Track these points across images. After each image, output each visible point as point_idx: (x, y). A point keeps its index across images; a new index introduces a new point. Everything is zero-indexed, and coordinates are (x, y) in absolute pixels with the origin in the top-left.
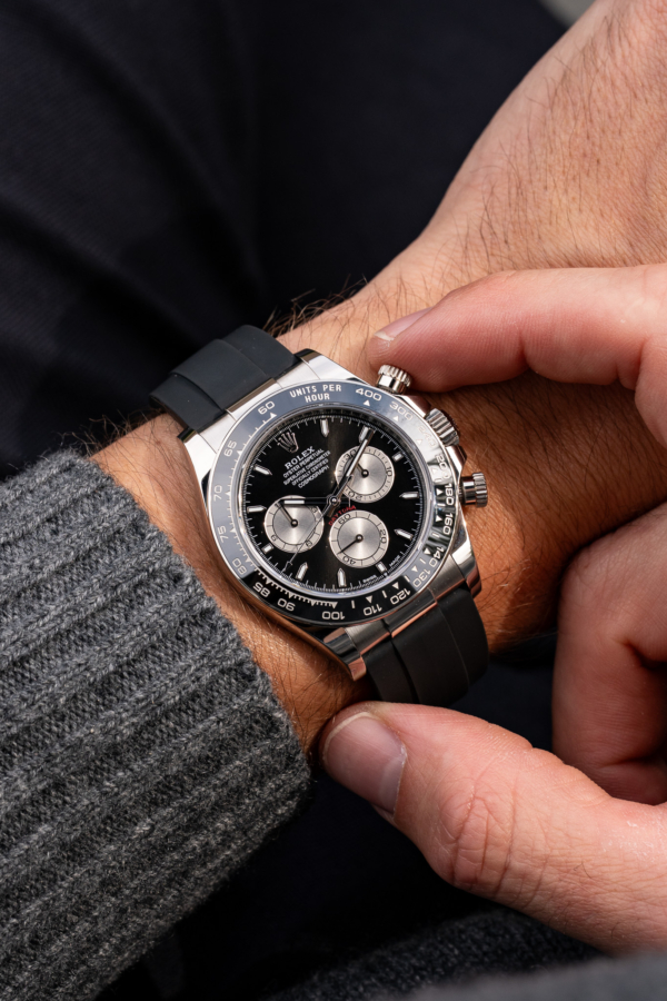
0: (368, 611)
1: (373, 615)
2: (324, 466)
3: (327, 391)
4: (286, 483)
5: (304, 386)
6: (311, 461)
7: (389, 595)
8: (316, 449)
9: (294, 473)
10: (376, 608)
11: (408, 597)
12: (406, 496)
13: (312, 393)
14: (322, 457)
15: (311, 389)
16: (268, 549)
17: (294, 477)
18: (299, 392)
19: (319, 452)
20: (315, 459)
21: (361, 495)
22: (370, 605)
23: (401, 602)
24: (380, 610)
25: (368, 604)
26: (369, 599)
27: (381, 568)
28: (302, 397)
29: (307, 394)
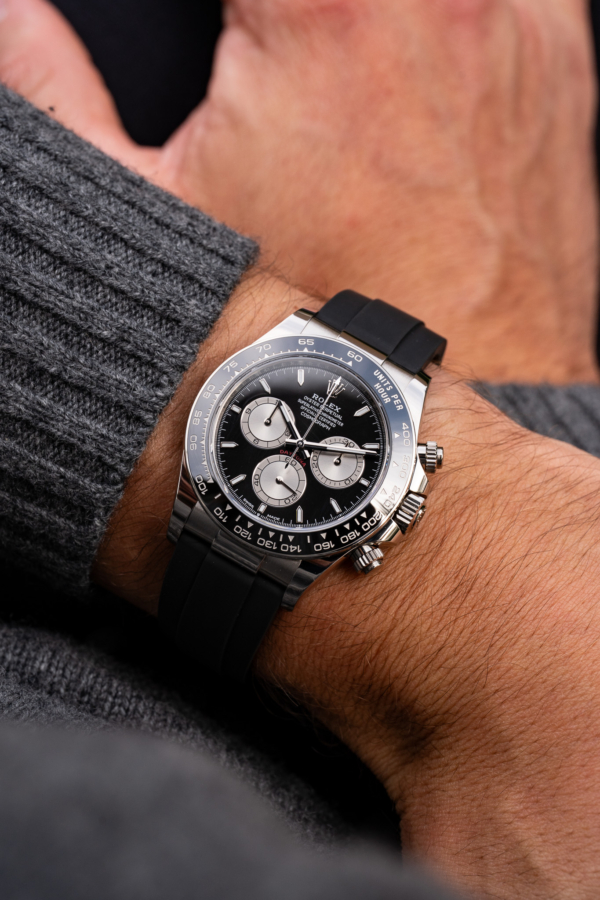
0: (218, 511)
1: (217, 517)
2: (329, 425)
3: (393, 399)
4: (300, 401)
5: (388, 379)
6: (328, 413)
7: (239, 523)
8: (340, 413)
9: (311, 404)
10: (224, 517)
11: (246, 539)
12: (334, 503)
13: (385, 388)
14: (335, 421)
15: (388, 386)
16: (236, 409)
17: (308, 405)
18: (381, 377)
19: (340, 417)
20: (331, 416)
21: (317, 466)
22: (224, 511)
23: (239, 535)
24: (224, 521)
25: (223, 508)
26: (229, 508)
27: (262, 508)
28: (377, 381)
29: (382, 384)
